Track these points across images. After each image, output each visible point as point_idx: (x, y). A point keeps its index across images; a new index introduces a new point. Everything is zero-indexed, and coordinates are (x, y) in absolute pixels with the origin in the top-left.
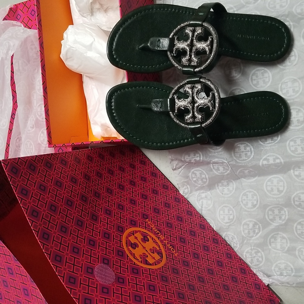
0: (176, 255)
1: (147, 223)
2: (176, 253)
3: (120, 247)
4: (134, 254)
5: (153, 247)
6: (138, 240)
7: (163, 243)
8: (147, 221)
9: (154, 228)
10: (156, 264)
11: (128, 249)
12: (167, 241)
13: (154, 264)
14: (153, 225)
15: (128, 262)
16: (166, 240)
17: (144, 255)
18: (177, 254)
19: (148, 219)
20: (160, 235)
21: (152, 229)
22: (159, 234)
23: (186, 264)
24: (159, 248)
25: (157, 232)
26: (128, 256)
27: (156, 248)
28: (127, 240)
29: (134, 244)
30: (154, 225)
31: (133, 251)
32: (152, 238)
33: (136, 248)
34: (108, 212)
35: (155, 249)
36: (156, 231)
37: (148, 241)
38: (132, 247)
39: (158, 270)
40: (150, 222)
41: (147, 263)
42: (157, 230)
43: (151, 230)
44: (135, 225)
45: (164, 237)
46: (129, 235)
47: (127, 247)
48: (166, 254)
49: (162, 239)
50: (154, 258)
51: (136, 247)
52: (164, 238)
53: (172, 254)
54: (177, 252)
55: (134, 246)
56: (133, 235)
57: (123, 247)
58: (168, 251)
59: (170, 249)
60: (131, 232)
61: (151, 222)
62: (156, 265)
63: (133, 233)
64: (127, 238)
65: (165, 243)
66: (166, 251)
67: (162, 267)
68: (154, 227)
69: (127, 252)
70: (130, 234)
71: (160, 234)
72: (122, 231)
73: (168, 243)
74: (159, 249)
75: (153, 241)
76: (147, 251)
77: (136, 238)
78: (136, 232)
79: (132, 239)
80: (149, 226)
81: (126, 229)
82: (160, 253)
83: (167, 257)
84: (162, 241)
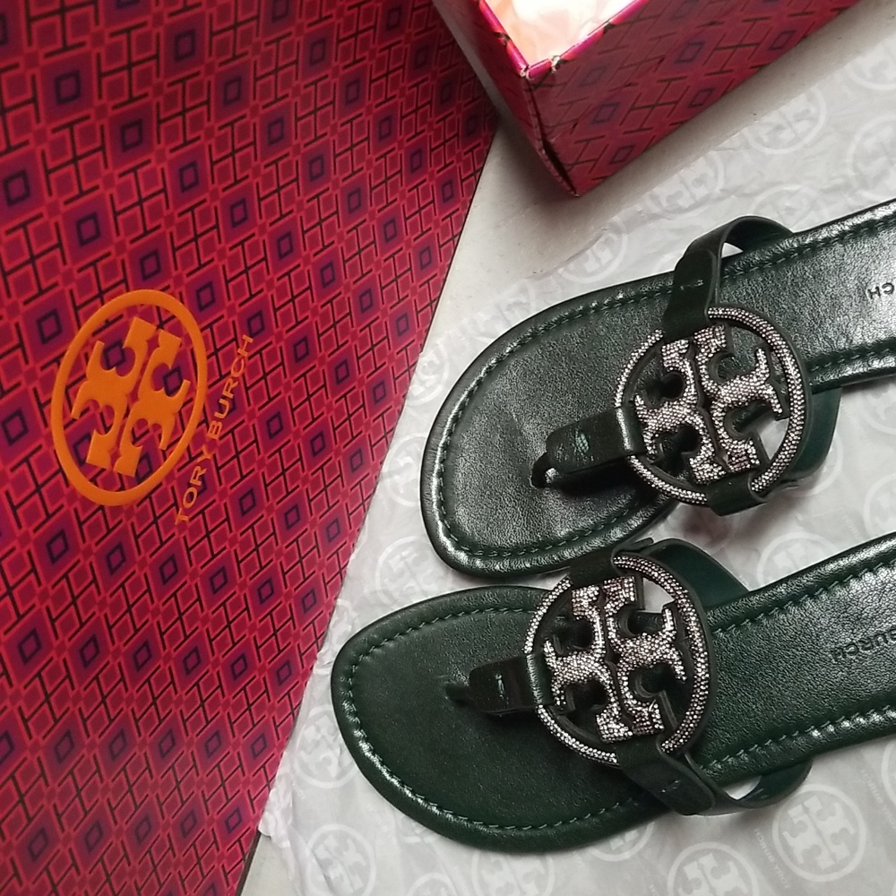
0: (181, 517)
1: (238, 347)
2: (187, 512)
3: (76, 309)
4: (84, 377)
5: (157, 427)
6: (149, 353)
7: (196, 449)
8: (244, 341)
9: (230, 380)
10: (98, 479)
11: (88, 345)
12: (214, 456)
13: (94, 473)
14: (241, 371)
15: (31, 376)
16: (216, 451)
17: (101, 414)
18: (186, 518)
19: (251, 340)
20: (218, 420)
21: (222, 377)
22: (222, 413)
23: (169, 570)
24: (169, 447)
25: (222, 401)
26: (58, 360)
27: (160, 437)
28: (121, 316)
29: (123, 352)
30: (243, 375)
31: (93, 365)
32: (191, 400)
33: (109, 368)
34: (188, 179)
35: (152, 437)
36: (224, 398)
37: (171, 392)
38: (106, 351)
39: (77, 504)
40: (246, 354)
41: (78, 446)
42: (231, 396)
43: (216, 378)
44: (201, 308)
45: (221, 438)
46: (148, 313)
47: (94, 334)
48: (161, 484)
49: (211, 435)
50: (115, 456)
51: (117, 365)
52: (216, 437)
53: (176, 504)
54: (191, 516)
55: (115, 356)
56: (160, 326)
57: (81, 320)
58: (174, 483)
59: (190, 485)
60: (167, 311)
61: (250, 358)
62: (93, 480)
63: (164, 321)
64: (132, 311)
65: (201, 453)
66: (169, 477)
67: (101, 507)
68: (235, 379)
69: (72, 349)
70: (155, 310)
71: (222, 416)
72: (145, 278)
73: (204, 464)
74: (164, 452)
75: (180, 412)
76: (126, 415)
77: (153, 344)
78: (177, 330)
79: (138, 333)
80: (229, 358)
81: (163, 286)
82: (148, 462)
83: (149, 496)
84: (198, 439)
